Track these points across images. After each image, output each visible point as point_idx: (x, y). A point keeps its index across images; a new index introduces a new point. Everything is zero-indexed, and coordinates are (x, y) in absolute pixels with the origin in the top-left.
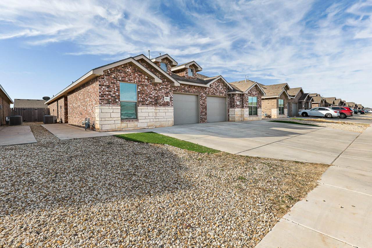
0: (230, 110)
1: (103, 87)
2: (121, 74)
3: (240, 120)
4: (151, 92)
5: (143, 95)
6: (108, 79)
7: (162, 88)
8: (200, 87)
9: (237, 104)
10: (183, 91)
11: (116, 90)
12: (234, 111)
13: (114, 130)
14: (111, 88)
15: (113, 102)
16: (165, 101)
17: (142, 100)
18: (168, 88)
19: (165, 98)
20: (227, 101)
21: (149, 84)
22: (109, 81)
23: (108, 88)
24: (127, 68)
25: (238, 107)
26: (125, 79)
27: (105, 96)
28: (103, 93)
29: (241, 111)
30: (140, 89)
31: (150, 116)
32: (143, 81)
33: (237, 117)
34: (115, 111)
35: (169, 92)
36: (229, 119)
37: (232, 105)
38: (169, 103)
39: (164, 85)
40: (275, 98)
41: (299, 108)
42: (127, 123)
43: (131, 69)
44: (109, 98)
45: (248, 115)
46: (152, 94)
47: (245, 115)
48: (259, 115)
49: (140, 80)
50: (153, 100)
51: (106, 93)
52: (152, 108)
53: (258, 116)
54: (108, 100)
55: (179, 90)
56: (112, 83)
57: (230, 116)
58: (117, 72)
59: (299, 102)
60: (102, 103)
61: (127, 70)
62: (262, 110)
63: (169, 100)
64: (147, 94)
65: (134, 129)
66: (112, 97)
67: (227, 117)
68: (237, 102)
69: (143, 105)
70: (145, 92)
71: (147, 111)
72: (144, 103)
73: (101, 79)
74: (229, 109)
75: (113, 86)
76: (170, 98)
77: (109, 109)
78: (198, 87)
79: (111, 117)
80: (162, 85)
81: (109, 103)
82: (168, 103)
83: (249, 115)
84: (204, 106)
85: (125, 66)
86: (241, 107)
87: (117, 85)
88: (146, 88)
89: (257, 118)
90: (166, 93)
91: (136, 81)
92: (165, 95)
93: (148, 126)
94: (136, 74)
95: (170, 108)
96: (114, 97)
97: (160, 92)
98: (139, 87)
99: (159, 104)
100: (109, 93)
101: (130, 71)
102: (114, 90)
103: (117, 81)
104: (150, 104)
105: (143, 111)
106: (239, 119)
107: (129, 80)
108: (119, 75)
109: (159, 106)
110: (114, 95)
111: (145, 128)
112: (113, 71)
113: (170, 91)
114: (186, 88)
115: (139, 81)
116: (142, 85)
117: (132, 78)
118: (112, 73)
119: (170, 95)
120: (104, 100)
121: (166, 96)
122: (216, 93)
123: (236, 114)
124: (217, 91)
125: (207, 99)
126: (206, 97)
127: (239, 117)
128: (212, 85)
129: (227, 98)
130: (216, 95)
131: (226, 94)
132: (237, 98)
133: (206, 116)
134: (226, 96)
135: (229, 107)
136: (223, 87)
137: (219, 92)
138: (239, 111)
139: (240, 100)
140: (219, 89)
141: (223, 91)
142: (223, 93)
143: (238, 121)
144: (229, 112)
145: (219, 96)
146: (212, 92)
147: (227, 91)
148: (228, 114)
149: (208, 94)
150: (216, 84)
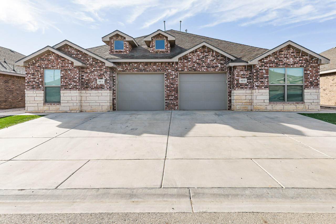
1: (29, 75)
2: (44, 62)
4: (75, 75)
5: (66, 80)
6: (33, 68)
7: (94, 70)
8: (166, 62)
10: (136, 71)
11: (39, 77)
12: (234, 94)
13: (37, 112)
14: (35, 75)
15: (37, 87)
16: (98, 84)
17: (64, 84)
18: (102, 70)
19: (98, 80)
21: (73, 68)
22: (34, 69)
23: (33, 75)
24: (50, 56)
26: (48, 66)
27: (30, 82)
28: (29, 80)
29: (250, 94)
30: (63, 74)
31: (73, 100)
32: (67, 66)
34: (38, 95)
35: (103, 74)
37: (233, 85)
38: (104, 86)
39: (97, 67)
42: (49, 106)
43: (54, 56)
44: (34, 84)
45: (267, 101)
46: (76, 78)
49: (64, 65)
50: (77, 84)
51: (31, 80)
52: (75, 92)
53: (304, 102)
54: (32, 86)
55: (130, 70)
56: (36, 71)
57: (233, 102)
58: (41, 60)
60: (28, 88)
61: (51, 58)
63: (104, 83)
64: (71, 78)
65: (56, 112)
66: (36, 83)
68: (240, 79)
69: (66, 89)
70: (68, 77)
71: (70, 94)
72: (67, 87)
73: (27, 69)
74: (231, 91)
75: (37, 74)
76: (105, 80)
77: (33, 93)
78: (162, 63)
79: (35, 101)
80: (94, 67)
81: (33, 88)
82: (102, 86)
83: (270, 100)
84: (172, 87)
85: (48, 55)
87: (40, 72)
88: (69, 72)
89: (302, 106)
90: (99, 76)
91: (58, 66)
92: (98, 77)
93: (71, 110)
94: (59, 60)
95: (105, 92)
96: (38, 83)
97: (91, 74)
98: (62, 72)
99: (91, 87)
100: (34, 79)
101: (53, 58)
102: (38, 77)
103: (41, 69)
104: (74, 88)
105: (65, 95)
106: (246, 107)
107: (52, 67)
108: (42, 64)
109: (90, 90)
110: (38, 82)
111: (67, 111)
112: (37, 60)
113: (105, 73)
114: (141, 66)
115: (62, 66)
116: (65, 69)
117: (55, 65)
118: (37, 62)
119: (105, 77)
120: (29, 86)
121: (99, 79)
122: (198, 68)
123: (237, 100)
124: (200, 65)
125: (178, 78)
126: (178, 75)
127: (246, 104)
128: (190, 57)
129: (227, 73)
130: (199, 70)
131: (225, 68)
132: (241, 74)
133: (177, 101)
134: (224, 70)
135: (230, 87)
136: (216, 58)
137: (206, 66)
138: (244, 94)
139: (248, 76)
140: (207, 62)
141: (216, 63)
142: (216, 66)
143: (241, 110)
144: (231, 95)
145: (206, 72)
146: (190, 68)
147: (226, 63)
148: (230, 98)
149: (182, 71)
150: (198, 56)
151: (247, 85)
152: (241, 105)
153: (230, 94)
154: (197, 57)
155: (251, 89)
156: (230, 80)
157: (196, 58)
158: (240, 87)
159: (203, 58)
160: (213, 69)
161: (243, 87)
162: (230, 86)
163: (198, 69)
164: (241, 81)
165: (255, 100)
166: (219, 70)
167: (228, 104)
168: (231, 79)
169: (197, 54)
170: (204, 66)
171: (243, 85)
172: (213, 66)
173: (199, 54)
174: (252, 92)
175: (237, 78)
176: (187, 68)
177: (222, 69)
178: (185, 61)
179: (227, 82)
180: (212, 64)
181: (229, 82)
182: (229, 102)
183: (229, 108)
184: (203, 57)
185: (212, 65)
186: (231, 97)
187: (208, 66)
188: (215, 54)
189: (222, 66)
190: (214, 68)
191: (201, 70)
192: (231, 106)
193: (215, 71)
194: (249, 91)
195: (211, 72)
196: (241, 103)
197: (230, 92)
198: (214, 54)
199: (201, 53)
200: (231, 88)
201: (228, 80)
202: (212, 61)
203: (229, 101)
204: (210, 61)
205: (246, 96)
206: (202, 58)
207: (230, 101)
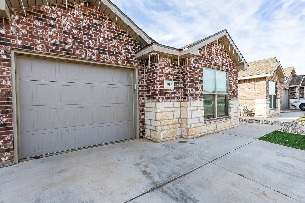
0: (147, 105)
3: (178, 134)
9: (166, 87)
12: (154, 110)
20: (137, 81)
25: (168, 95)
29: (179, 109)
33: (166, 127)
36: (143, 132)
37: (151, 91)
40: (264, 79)
41: (290, 97)
45: (202, 120)
47: (190, 121)
48: (232, 115)
53: (230, 118)
57: (147, 122)
59: (289, 87)
62: (240, 102)
67: (138, 127)
68: (166, 82)
74: (144, 103)
83: (205, 117)
86: (178, 98)
89: (228, 122)
106: (173, 132)
122: (78, 49)
123: (161, 121)
124: (83, 43)
125: (10, 65)
126: (8, 56)
127: (173, 126)
128: (54, 16)
129: (137, 71)
130: (81, 56)
131: (133, 60)
132: (166, 71)
133: (8, 137)
134: (132, 64)
135: (142, 96)
136: (116, 36)
137: (97, 49)
138: (172, 109)
139: (175, 77)
140: (99, 40)
141: (118, 47)
142: (117, 53)
143: (167, 139)
144: (144, 111)
145: (97, 61)
146: (54, 45)
147: (135, 51)
148: (142, 117)
149: (25, 47)
150: (77, 20)
151: (174, 93)
152: (168, 129)
153: (143, 109)
154: (73, 21)
155: (180, 100)
156: (142, 83)
157: (71, 24)
158: (165, 95)
159: (89, 27)
160: (111, 57)
161: (169, 96)
162: (142, 94)
163: (78, 52)
164: (167, 85)
165: (190, 118)
166: (124, 63)
167: (140, 127)
168: (143, 81)
169: (73, 14)
170: (92, 48)
171: (169, 93)
172: (111, 52)
173: (78, 16)
174: (181, 105)
175: (160, 78)
176: (45, 43)
177: (128, 60)
178: (37, 23)
179: (137, 86)
180: (109, 46)
181: (140, 86)
182: (141, 124)
183: (141, 135)
184: (88, 25)
185: (109, 48)
186: (144, 114)
187: (101, 50)
188: (116, 27)
189: (129, 55)
190: (113, 55)
191: (83, 56)
192: (144, 131)
193: (116, 64)
194: (177, 104)
195: (109, 63)
196: (167, 125)
197: (143, 106)
198: (114, 27)
199: (84, 15)
200: (143, 99)
201: (139, 83)
202: (108, 39)
203: (141, 122)
204: (105, 39)
205: (173, 112)
206: (86, 28)
207: (143, 121)
